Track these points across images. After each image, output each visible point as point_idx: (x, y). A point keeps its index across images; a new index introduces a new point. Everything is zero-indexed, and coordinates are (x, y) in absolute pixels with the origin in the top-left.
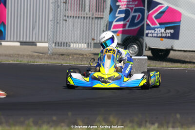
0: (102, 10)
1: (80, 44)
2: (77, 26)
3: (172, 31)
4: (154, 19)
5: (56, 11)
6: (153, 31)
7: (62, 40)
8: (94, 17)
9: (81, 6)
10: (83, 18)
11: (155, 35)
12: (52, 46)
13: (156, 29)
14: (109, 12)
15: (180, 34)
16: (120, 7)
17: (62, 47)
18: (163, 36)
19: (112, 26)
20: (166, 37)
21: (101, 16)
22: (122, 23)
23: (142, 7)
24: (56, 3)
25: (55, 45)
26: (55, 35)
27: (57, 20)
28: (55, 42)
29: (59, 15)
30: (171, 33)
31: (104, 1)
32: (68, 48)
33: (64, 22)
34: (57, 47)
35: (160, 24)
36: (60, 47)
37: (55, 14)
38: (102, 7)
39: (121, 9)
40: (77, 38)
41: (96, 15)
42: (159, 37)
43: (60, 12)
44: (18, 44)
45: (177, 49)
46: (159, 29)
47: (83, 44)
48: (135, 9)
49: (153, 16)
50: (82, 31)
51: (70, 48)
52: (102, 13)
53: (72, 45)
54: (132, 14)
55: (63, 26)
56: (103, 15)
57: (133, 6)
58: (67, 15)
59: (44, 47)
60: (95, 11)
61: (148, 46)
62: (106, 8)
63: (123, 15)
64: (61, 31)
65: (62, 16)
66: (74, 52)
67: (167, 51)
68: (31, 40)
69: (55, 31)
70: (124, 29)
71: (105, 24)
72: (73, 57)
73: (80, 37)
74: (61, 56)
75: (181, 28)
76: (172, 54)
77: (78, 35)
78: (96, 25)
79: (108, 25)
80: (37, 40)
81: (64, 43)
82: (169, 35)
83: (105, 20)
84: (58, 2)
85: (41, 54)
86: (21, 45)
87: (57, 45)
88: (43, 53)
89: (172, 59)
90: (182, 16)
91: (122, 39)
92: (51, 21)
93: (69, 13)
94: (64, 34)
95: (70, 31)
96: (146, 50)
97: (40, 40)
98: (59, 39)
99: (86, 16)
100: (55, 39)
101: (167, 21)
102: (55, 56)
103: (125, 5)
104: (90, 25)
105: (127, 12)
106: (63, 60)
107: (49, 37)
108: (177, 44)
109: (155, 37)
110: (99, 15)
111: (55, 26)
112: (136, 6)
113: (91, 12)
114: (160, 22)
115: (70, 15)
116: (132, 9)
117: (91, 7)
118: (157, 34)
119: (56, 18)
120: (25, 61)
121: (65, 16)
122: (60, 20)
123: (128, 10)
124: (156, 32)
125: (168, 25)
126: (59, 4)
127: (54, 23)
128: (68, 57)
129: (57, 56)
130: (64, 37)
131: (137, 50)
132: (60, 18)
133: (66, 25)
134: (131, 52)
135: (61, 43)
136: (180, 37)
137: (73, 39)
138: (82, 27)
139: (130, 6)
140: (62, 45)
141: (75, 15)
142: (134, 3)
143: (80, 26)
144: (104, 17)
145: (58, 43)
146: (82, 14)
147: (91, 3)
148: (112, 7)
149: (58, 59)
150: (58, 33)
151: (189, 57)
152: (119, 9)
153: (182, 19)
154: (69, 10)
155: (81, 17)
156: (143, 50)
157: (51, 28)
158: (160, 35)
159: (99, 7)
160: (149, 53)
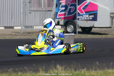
0: (51, 6)
1: (39, 27)
2: (37, 16)
3: (93, 16)
4: (82, 10)
5: (25, 8)
6: (82, 17)
7: (29, 24)
8: (47, 10)
9: (39, 4)
10: (40, 11)
11: (83, 19)
12: (23, 28)
13: (83, 15)
14: (55, 7)
15: (98, 18)
16: (62, 3)
17: (29, 29)
18: (88, 19)
19: (58, 15)
20: (89, 20)
21: (51, 10)
22: (63, 13)
23: (75, 3)
24: (24, 3)
25: (25, 28)
26: (25, 22)
27: (25, 13)
28: (25, 25)
29: (26, 10)
30: (92, 17)
31: (52, 1)
32: (32, 29)
33: (30, 14)
34: (26, 29)
35: (86, 12)
36: (27, 29)
37: (24, 10)
38: (51, 4)
39: (63, 5)
40: (37, 23)
41: (48, 9)
42: (86, 20)
43: (27, 8)
44: (3, 28)
45: (96, 26)
46: (85, 15)
47: (41, 27)
48: (71, 5)
49: (82, 8)
50: (40, 19)
51: (33, 29)
52: (51, 8)
53: (35, 27)
54: (69, 7)
55: (29, 17)
56: (52, 9)
57: (70, 3)
58: (31, 10)
59: (18, 29)
60: (47, 7)
61: (79, 25)
62: (54, 4)
63: (64, 8)
64: (28, 19)
65: (28, 10)
66: (36, 31)
67: (91, 28)
68: (11, 26)
69: (25, 19)
70: (65, 16)
71: (54, 14)
72: (36, 34)
73: (39, 22)
74: (28, 34)
75: (98, 14)
76: (93, 30)
77: (38, 21)
78: (48, 15)
79: (55, 14)
80: (14, 25)
81: (30, 26)
82: (91, 18)
83: (53, 12)
84: (25, 2)
85: (17, 33)
86: (5, 28)
87: (26, 27)
88: (18, 33)
89: (93, 32)
90: (98, 7)
91: (64, 22)
92: (22, 13)
93: (32, 9)
94: (30, 21)
95: (33, 19)
96: (78, 28)
97: (16, 25)
98: (27, 24)
99: (42, 10)
100: (25, 24)
101: (90, 11)
102: (25, 34)
103: (65, 2)
104: (45, 15)
105: (66, 7)
106: (30, 36)
107: (21, 23)
108: (96, 24)
109: (83, 20)
110: (50, 9)
111: (25, 16)
112: (71, 2)
113: (45, 7)
114: (86, 11)
115: (32, 10)
116: (69, 4)
117: (45, 4)
118: (84, 18)
119: (24, 12)
120: (8, 38)
121: (30, 10)
122: (27, 13)
123: (67, 5)
124: (84, 17)
125: (91, 13)
126: (26, 3)
127: (24, 15)
128: (32, 34)
129: (26, 34)
130: (30, 22)
131: (73, 28)
132: (27, 11)
133: (31, 16)
134: (70, 29)
135: (28, 26)
136: (98, 20)
137: (35, 23)
138: (40, 16)
139: (68, 3)
140: (29, 28)
141: (36, 10)
142: (70, 1)
143: (39, 16)
144: (53, 10)
145: (27, 26)
146: (40, 9)
147: (45, 2)
148: (57, 3)
149: (27, 36)
150: (26, 21)
151: (103, 31)
152: (61, 5)
153: (98, 9)
154: (32, 7)
155: (39, 11)
156: (76, 28)
157: (22, 19)
158: (86, 19)
159: (50, 5)
160: (80, 30)
